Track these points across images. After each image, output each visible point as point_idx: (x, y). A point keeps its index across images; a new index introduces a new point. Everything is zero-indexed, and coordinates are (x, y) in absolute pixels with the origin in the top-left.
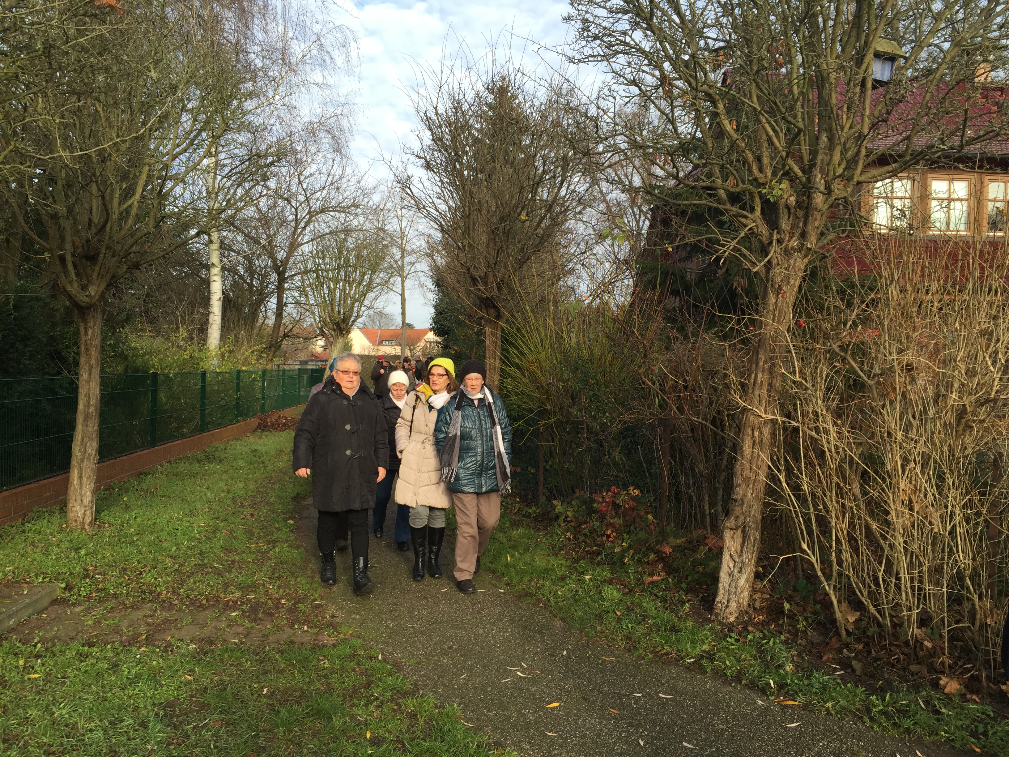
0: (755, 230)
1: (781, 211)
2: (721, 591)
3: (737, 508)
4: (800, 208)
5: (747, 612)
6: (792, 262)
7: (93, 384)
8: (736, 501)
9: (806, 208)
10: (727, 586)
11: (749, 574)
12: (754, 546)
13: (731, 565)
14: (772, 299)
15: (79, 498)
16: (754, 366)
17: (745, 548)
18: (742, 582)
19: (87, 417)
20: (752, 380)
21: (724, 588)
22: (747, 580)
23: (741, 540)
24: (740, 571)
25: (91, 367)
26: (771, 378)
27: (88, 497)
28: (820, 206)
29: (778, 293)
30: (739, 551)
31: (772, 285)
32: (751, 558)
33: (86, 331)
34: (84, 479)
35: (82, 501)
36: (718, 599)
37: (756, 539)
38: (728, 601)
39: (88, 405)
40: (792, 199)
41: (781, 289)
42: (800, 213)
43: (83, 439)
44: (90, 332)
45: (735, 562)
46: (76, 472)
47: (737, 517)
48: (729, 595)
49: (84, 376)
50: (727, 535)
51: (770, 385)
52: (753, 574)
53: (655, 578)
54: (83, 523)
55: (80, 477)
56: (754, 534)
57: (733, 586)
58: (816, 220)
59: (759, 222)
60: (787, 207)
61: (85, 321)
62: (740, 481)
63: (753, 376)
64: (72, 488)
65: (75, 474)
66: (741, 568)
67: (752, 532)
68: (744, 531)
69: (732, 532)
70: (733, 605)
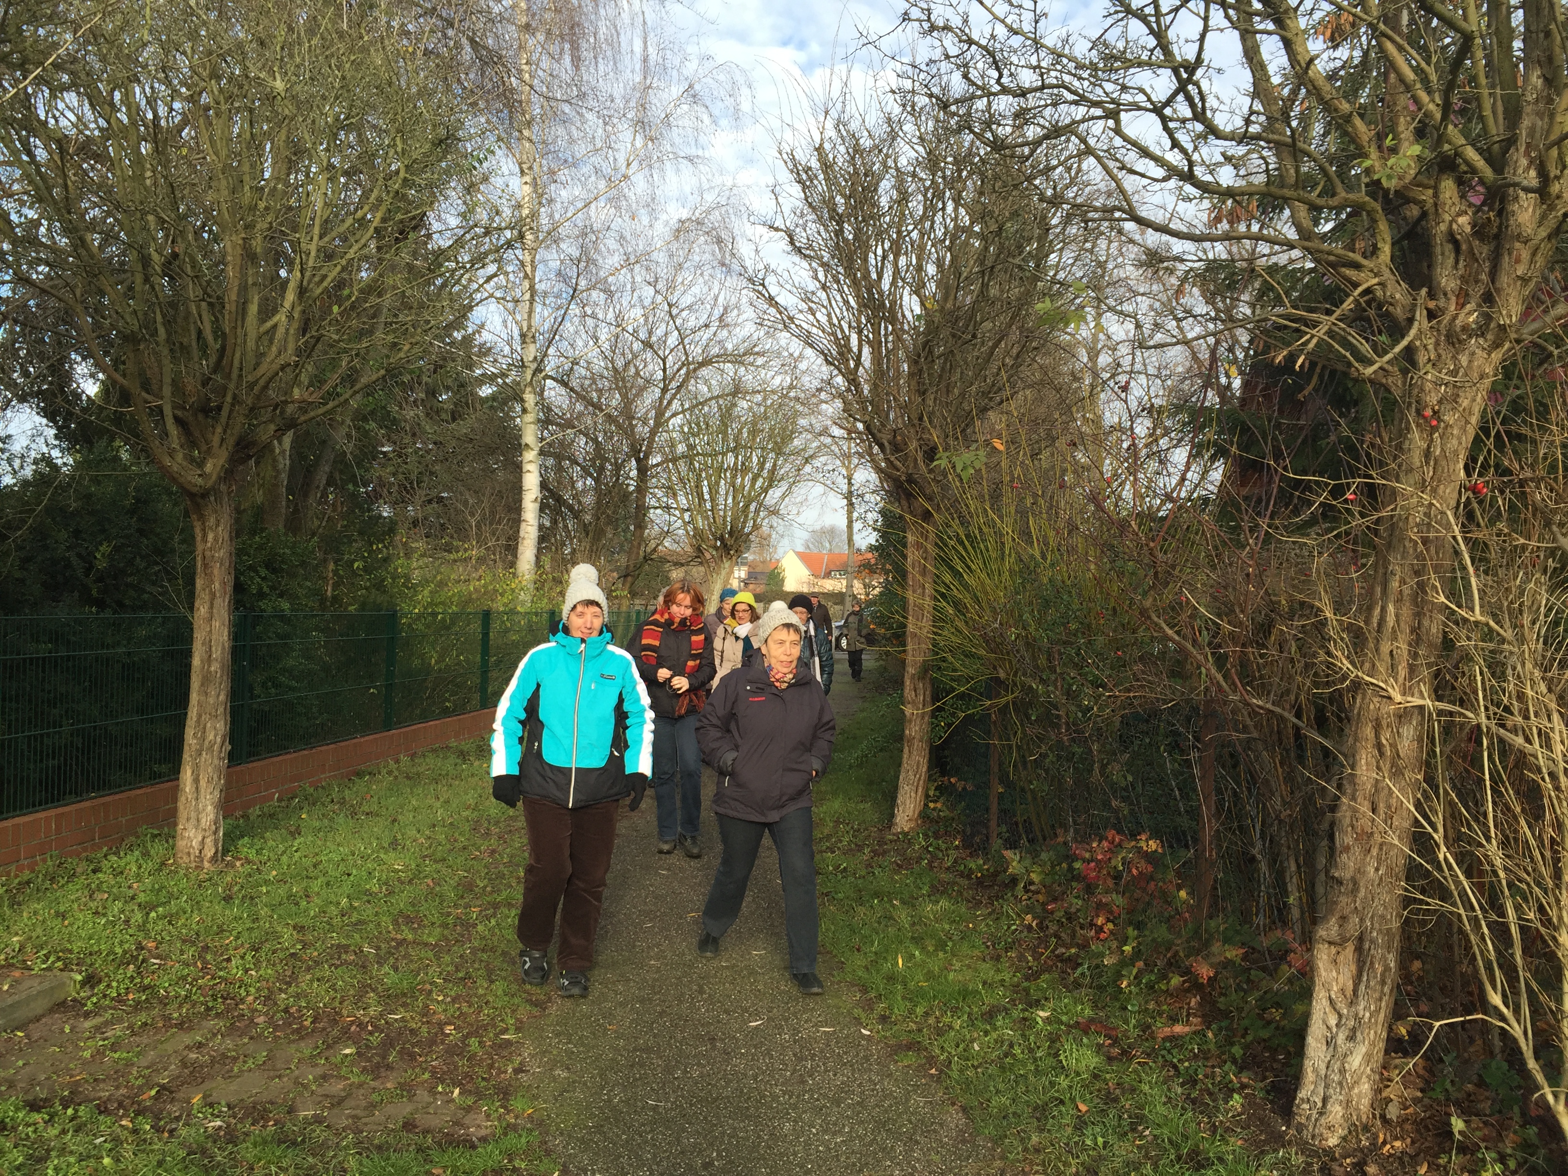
0: (1379, 293)
1: (1438, 250)
2: (1309, 1076)
3: (1344, 900)
4: (1482, 240)
5: (1366, 1128)
6: (1464, 360)
7: (216, 624)
8: (1340, 882)
9: (1497, 237)
10: (1322, 1067)
11: (1373, 1044)
12: (1383, 983)
13: (1333, 1021)
14: (1417, 439)
15: (193, 815)
16: (1378, 590)
17: (1362, 987)
18: (1356, 1061)
19: (206, 680)
20: (1375, 621)
21: (1315, 1070)
22: (1368, 1058)
23: (1353, 968)
24: (1351, 1038)
25: (213, 596)
26: (1418, 615)
27: (209, 813)
28: (1528, 230)
29: (1434, 429)
30: (1349, 992)
31: (1418, 412)
32: (1378, 1010)
33: (205, 536)
34: (203, 783)
35: (198, 820)
36: (1302, 1094)
37: (1387, 969)
38: (1325, 1100)
39: (208, 659)
40: (1463, 220)
41: (1439, 420)
42: (1483, 250)
43: (199, 716)
44: (210, 536)
45: (1340, 1016)
46: (189, 772)
47: (1344, 918)
48: (1327, 1087)
49: (202, 610)
50: (1323, 956)
51: (1415, 630)
52: (1382, 1045)
53: (1178, 1029)
54: (200, 857)
55: (196, 781)
56: (1384, 958)
57: (1336, 1066)
58: (1518, 261)
59: (1387, 274)
60: (1452, 238)
61: (202, 518)
62: (1349, 840)
63: (1377, 611)
64: (182, 799)
65: (187, 775)
66: (1354, 1030)
67: (1377, 953)
68: (1359, 949)
69: (1333, 950)
70: (1336, 1111)
